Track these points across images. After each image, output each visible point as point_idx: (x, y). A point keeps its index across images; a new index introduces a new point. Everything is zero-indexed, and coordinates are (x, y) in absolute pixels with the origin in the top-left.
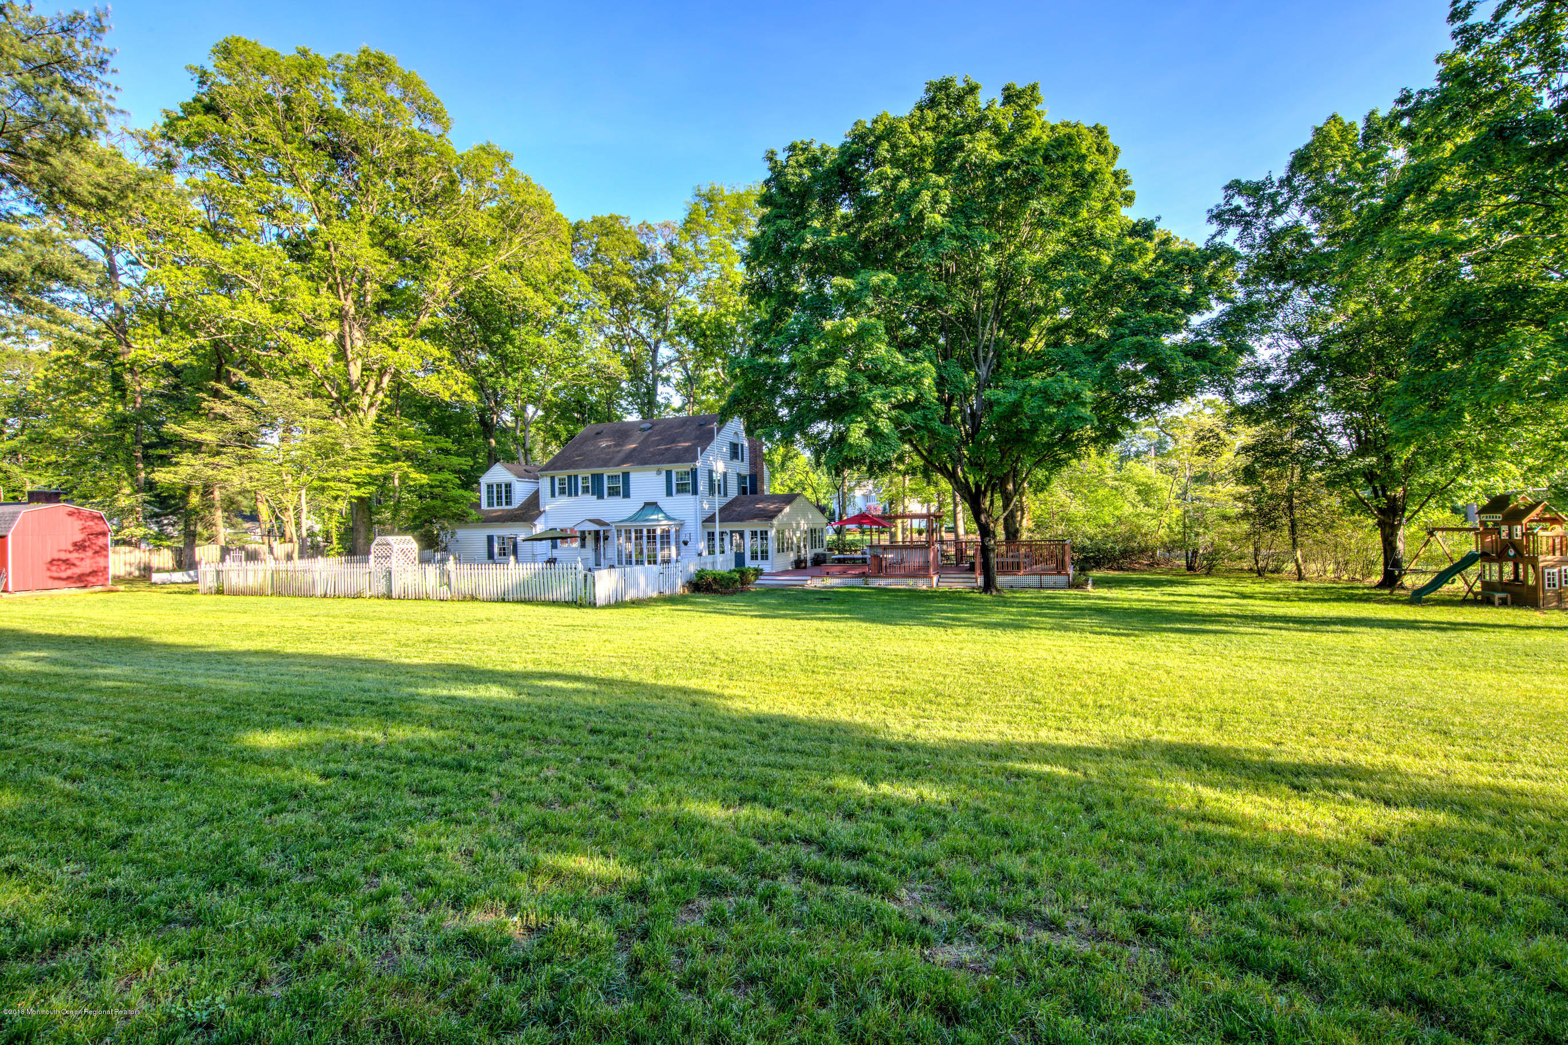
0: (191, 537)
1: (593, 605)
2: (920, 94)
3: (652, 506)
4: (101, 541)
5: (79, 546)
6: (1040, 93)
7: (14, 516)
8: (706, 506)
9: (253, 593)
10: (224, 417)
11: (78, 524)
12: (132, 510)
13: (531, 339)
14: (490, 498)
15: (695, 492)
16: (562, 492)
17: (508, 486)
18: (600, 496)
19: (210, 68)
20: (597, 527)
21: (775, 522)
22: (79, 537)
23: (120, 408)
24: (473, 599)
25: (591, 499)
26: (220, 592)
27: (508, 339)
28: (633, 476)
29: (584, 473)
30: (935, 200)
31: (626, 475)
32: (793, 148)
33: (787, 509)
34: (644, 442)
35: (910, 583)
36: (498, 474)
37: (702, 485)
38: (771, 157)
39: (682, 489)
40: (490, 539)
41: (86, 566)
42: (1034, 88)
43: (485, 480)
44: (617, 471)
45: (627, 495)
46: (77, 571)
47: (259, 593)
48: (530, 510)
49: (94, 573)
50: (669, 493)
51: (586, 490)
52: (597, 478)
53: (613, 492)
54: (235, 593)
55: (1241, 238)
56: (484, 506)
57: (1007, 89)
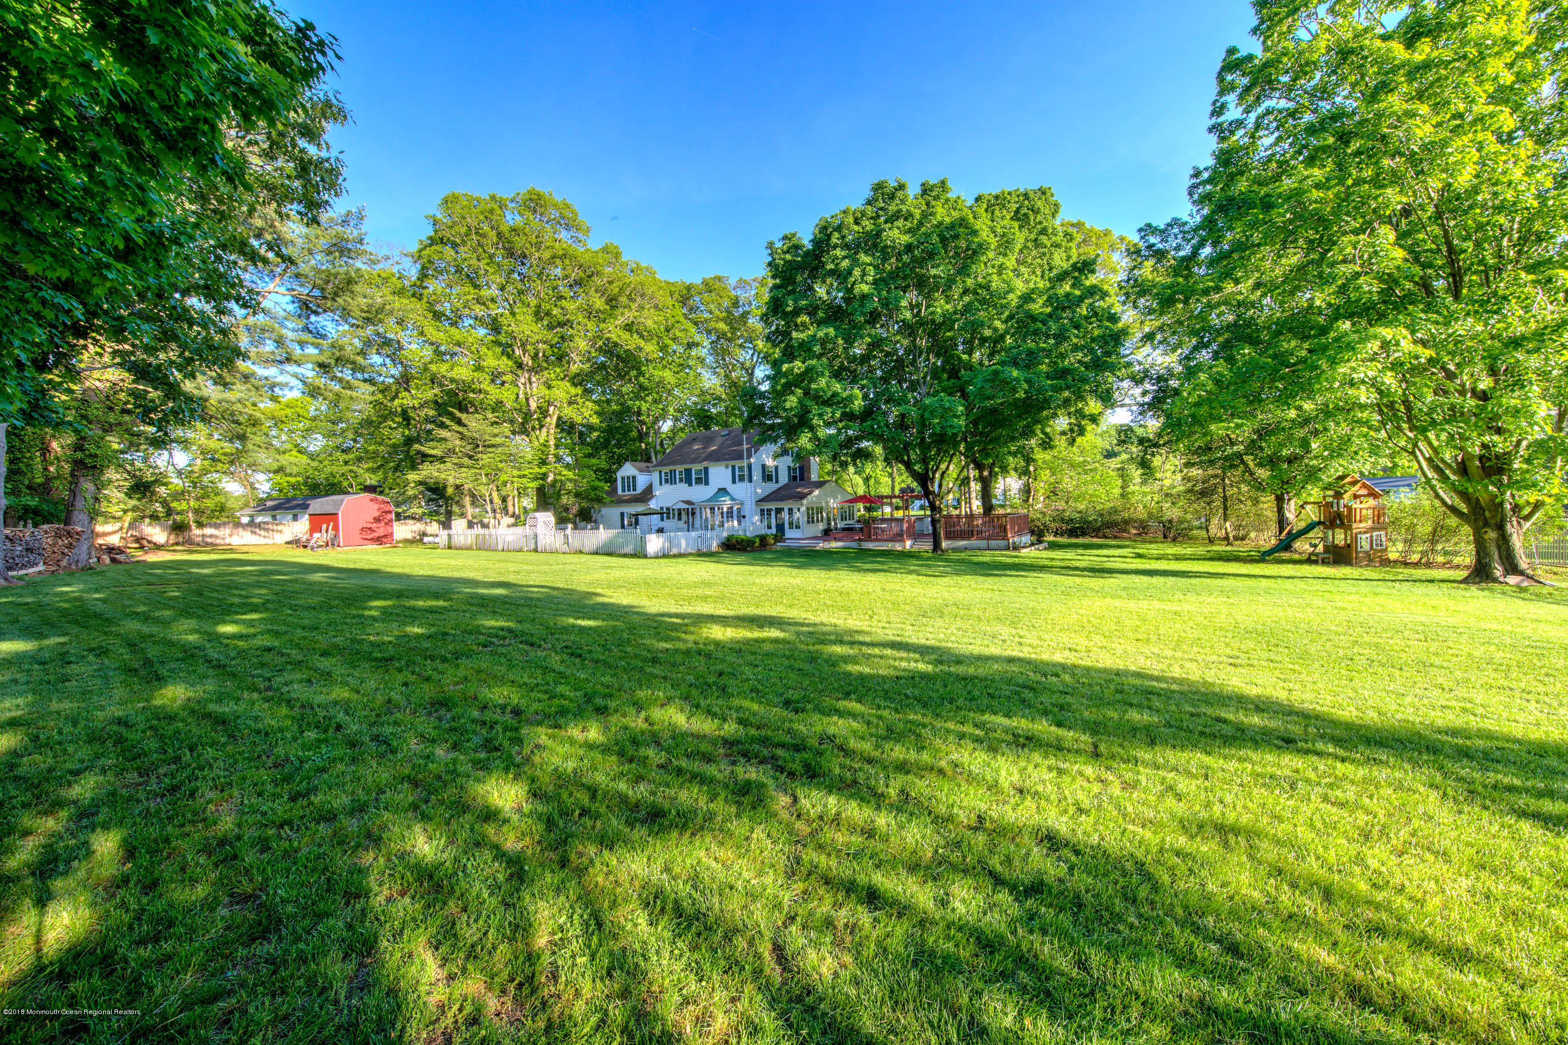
0: (449, 514)
1: (645, 556)
2: (868, 194)
3: (723, 491)
4: (389, 517)
5: (377, 520)
6: (949, 184)
7: (342, 501)
8: (759, 491)
9: (467, 549)
10: (445, 439)
11: (376, 506)
12: (416, 497)
13: (656, 373)
14: (623, 487)
15: (750, 481)
16: (667, 481)
17: (634, 478)
18: (690, 485)
19: (439, 216)
20: (686, 506)
21: (805, 501)
22: (377, 514)
23: (407, 432)
24: (581, 552)
25: (684, 486)
26: (450, 548)
27: (641, 374)
28: (711, 471)
29: (680, 468)
30: (864, 274)
31: (706, 469)
32: (785, 238)
33: (817, 492)
34: (721, 447)
35: (890, 546)
36: (628, 470)
37: (757, 475)
38: (771, 245)
39: (742, 479)
40: (622, 514)
41: (380, 532)
42: (943, 182)
43: (620, 474)
44: (700, 467)
45: (707, 483)
46: (376, 535)
47: (469, 548)
48: (647, 494)
49: (385, 536)
50: (734, 482)
51: (681, 480)
52: (688, 472)
53: (699, 481)
54: (457, 548)
55: (1155, 269)
56: (620, 492)
57: (923, 185)
